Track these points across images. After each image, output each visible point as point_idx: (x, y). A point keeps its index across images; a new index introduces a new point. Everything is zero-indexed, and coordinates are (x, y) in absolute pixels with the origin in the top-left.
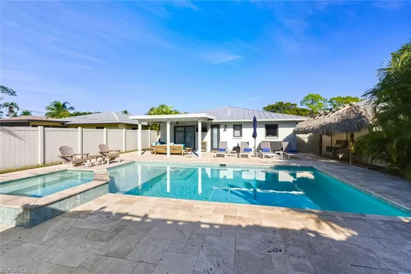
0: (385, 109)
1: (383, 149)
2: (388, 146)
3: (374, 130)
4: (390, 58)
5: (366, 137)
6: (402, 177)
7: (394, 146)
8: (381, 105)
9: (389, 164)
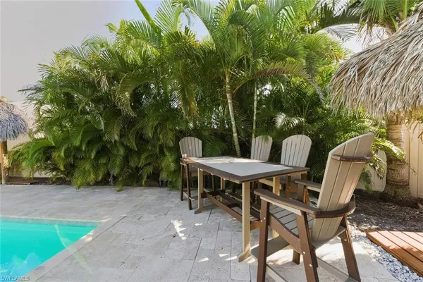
0: (48, 112)
1: (49, 158)
2: (55, 155)
3: (36, 136)
4: (53, 57)
5: (28, 146)
6: (69, 183)
7: (62, 154)
8: (44, 107)
9: (54, 173)
